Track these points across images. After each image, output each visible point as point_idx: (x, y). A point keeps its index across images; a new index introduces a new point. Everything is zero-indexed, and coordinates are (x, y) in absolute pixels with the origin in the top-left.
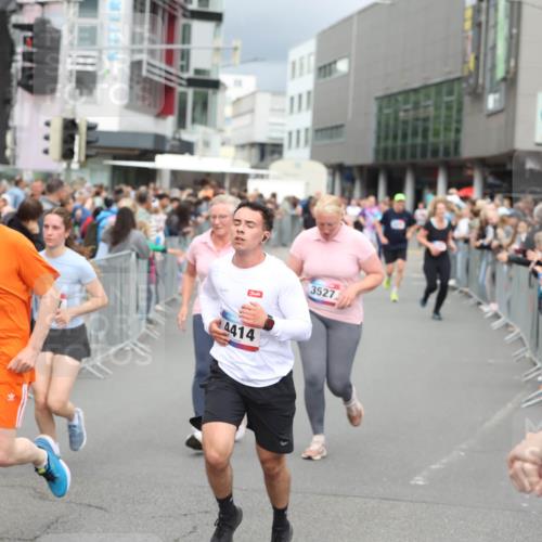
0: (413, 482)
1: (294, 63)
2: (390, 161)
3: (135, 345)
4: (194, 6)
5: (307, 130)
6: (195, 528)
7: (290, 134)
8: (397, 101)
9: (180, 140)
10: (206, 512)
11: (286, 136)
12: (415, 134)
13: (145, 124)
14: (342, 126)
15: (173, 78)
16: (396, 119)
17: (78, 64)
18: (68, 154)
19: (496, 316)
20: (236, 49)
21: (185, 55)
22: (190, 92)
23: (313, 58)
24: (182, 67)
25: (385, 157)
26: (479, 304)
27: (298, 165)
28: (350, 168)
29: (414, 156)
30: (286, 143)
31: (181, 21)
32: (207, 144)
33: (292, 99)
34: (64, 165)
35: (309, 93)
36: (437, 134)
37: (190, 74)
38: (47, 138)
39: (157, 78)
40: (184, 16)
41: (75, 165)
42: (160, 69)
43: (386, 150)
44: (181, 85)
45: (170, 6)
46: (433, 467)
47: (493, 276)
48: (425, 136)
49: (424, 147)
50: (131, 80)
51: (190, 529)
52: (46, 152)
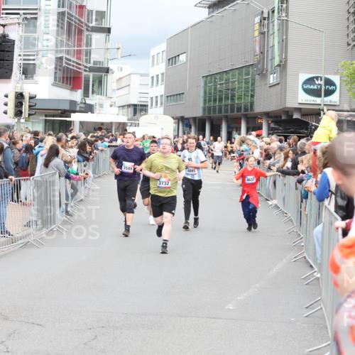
0: (227, 307)
1: (153, 56)
2: (212, 115)
3: (59, 227)
4: (94, 24)
5: (162, 96)
6: (96, 336)
7: (152, 98)
8: (216, 78)
9: (85, 103)
10: (103, 327)
11: (149, 100)
12: (227, 98)
13: (65, 95)
14: (183, 93)
15: (81, 67)
16: (215, 89)
17: (24, 60)
18: (18, 113)
19: (277, 207)
20: (118, 49)
21: (88, 53)
22: (91, 75)
23: (164, 54)
24: (86, 60)
25: (209, 112)
26: (267, 200)
27: (156, 118)
28: (188, 119)
29: (226, 111)
30: (149, 104)
31: (86, 33)
32: (101, 106)
33: (153, 77)
34: (16, 120)
35: (163, 74)
36: (240, 98)
37: (91, 65)
38: (6, 104)
39: (71, 67)
40: (87, 30)
41: (23, 120)
42: (74, 62)
43: (209, 108)
44: (85, 71)
45: (78, 24)
46: (239, 298)
47: (275, 183)
48: (233, 99)
49: (232, 106)
50: (56, 68)
51: (93, 337)
52: (5, 113)
